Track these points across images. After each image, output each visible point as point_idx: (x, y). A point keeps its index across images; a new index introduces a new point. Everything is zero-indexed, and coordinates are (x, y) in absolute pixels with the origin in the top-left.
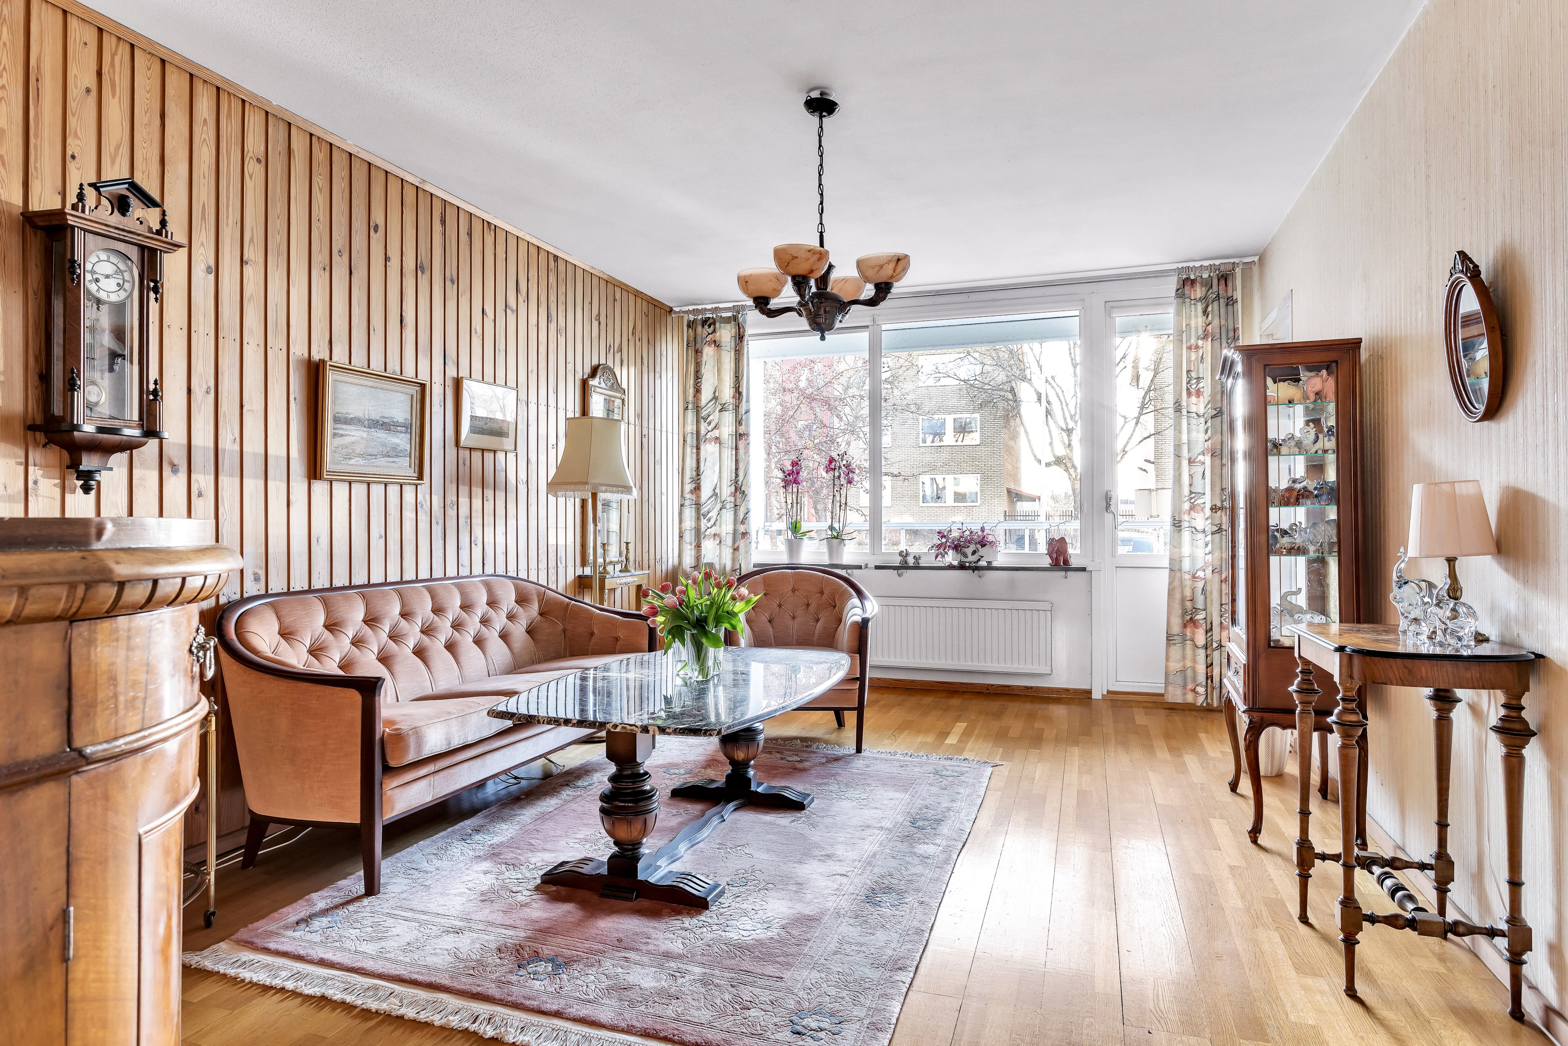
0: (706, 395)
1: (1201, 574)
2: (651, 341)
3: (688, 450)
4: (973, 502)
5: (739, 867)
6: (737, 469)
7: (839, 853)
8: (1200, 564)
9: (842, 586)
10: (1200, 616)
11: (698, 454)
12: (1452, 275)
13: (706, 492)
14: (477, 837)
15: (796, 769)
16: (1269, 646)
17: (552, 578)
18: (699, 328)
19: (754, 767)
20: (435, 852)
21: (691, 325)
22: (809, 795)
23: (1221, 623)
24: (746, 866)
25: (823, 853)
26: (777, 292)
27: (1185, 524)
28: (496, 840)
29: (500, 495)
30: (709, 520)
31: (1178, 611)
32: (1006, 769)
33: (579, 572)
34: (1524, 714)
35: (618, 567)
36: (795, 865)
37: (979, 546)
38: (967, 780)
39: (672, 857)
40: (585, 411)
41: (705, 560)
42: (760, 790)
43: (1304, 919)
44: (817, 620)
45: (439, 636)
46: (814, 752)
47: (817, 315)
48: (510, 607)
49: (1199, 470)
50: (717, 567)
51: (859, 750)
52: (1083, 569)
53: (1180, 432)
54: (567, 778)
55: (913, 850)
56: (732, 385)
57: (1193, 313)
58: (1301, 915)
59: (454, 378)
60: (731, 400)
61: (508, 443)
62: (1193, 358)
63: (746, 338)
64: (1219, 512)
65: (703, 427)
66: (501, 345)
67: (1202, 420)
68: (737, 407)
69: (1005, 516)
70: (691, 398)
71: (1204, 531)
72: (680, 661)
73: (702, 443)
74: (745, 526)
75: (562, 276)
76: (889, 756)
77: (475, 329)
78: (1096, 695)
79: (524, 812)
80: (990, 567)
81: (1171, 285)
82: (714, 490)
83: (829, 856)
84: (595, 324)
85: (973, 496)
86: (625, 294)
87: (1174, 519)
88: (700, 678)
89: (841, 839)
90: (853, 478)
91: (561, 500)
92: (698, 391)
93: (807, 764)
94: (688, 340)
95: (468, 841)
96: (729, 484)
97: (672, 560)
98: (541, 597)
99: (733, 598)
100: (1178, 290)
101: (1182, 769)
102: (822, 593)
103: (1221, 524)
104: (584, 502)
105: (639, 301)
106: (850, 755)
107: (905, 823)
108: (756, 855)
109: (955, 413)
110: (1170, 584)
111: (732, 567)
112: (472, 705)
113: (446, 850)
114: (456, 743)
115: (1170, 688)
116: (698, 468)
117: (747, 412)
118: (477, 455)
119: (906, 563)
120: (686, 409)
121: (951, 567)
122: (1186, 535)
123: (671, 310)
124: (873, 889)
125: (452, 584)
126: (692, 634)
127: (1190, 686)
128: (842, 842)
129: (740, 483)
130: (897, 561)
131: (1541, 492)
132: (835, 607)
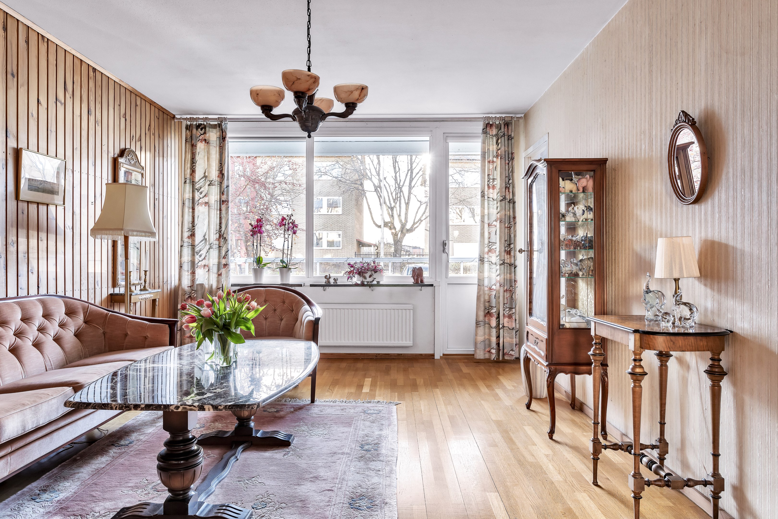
0: (199, 174)
1: (494, 287)
2: (160, 136)
3: (186, 210)
4: (338, 247)
5: (257, 493)
6: (220, 223)
7: (322, 474)
8: (493, 282)
9: (298, 298)
10: (494, 311)
11: (193, 212)
12: (676, 124)
13: (198, 238)
14: (45, 496)
15: (275, 417)
16: (560, 328)
17: (91, 296)
18: (194, 130)
19: (253, 421)
20: (9, 513)
21: (188, 128)
22: (292, 435)
23: (504, 314)
24: (263, 492)
25: (311, 476)
26: (277, 103)
27: (486, 260)
28: (62, 496)
29: (52, 237)
30: (200, 256)
31: (482, 308)
32: (403, 405)
33: (111, 291)
34: (721, 363)
35: (138, 288)
36: (296, 487)
37: (373, 272)
38: (384, 415)
39: (207, 493)
40: (115, 179)
41: (198, 282)
42: (259, 435)
43: (595, 483)
44: (282, 320)
45: (4, 343)
46: (285, 405)
47: (307, 120)
48: (61, 318)
49: (493, 230)
50: (207, 286)
51: (313, 401)
52: (432, 285)
53: (484, 209)
54: (111, 440)
55: (368, 466)
56: (217, 169)
57: (491, 143)
58: (594, 481)
59: (14, 149)
60: (217, 178)
61: (58, 199)
62: (491, 168)
63: (227, 139)
64: (523, 253)
65: (197, 195)
66: (52, 128)
67: (495, 202)
68: (221, 183)
69: (355, 255)
70: (188, 176)
71: (496, 264)
72: (208, 353)
73: (196, 205)
74: (226, 260)
75: (99, 83)
76: (332, 403)
77: (32, 114)
78: (437, 357)
79: (82, 470)
80: (378, 285)
81: (479, 127)
82: (204, 236)
83: (316, 478)
84: (123, 120)
85: (338, 243)
86: (143, 102)
87: (481, 257)
88: (225, 365)
89: (320, 464)
90: (296, 231)
91: (98, 241)
92: (193, 171)
93: (282, 413)
94: (186, 138)
95: (37, 500)
96: (215, 232)
97: (174, 282)
98: (86, 310)
99: (248, 309)
100: (483, 129)
101: (497, 397)
102: (284, 302)
103: (504, 260)
104: (114, 244)
105: (153, 108)
106: (308, 405)
107: (357, 448)
108: (267, 482)
109: (328, 196)
110: (478, 293)
111: (217, 286)
112: (42, 396)
113: (19, 510)
114: (30, 427)
115: (478, 351)
116: (193, 222)
117: (228, 186)
118: (33, 208)
119: (329, 282)
120: (185, 182)
121: (356, 285)
122: (486, 265)
123: (174, 117)
124: (352, 498)
125: (14, 302)
126: (220, 335)
127: (487, 349)
128: (322, 466)
129: (222, 232)
130: (323, 281)
131: (731, 243)
132: (292, 311)
